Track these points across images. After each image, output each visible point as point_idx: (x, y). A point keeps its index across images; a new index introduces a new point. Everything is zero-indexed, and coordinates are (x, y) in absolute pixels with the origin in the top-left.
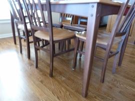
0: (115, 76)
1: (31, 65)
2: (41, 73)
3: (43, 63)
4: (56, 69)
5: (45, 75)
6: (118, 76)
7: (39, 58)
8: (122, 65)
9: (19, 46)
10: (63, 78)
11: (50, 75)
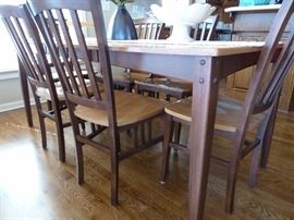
0: (255, 193)
1: (69, 177)
2: (93, 197)
3: (95, 172)
4: (125, 185)
5: (102, 201)
6: (263, 193)
7: (85, 159)
8: (268, 165)
9: (38, 131)
10: (143, 208)
11: (112, 200)
